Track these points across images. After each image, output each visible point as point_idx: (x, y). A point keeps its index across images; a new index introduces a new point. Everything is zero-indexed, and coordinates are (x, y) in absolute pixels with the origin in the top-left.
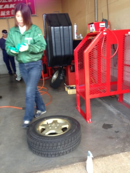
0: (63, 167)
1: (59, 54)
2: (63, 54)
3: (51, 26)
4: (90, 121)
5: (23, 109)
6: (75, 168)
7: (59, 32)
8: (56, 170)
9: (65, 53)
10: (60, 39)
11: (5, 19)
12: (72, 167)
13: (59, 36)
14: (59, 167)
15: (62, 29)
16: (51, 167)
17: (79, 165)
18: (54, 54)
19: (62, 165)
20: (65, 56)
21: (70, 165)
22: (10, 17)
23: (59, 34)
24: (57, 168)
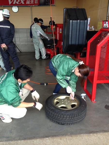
0: (73, 136)
1: (73, 43)
2: (77, 43)
3: (70, 20)
4: (95, 101)
5: (41, 84)
6: (83, 138)
7: (76, 25)
8: (68, 137)
9: (78, 43)
10: (76, 31)
11: (29, 6)
12: (80, 137)
13: (76, 28)
14: (70, 135)
15: (79, 22)
16: (64, 134)
17: (85, 136)
18: (70, 43)
19: (72, 134)
20: (78, 45)
21: (78, 135)
22: (34, 6)
23: (76, 27)
24: (68, 135)
